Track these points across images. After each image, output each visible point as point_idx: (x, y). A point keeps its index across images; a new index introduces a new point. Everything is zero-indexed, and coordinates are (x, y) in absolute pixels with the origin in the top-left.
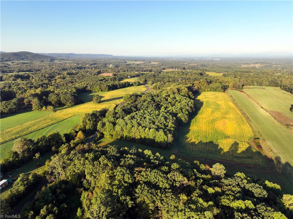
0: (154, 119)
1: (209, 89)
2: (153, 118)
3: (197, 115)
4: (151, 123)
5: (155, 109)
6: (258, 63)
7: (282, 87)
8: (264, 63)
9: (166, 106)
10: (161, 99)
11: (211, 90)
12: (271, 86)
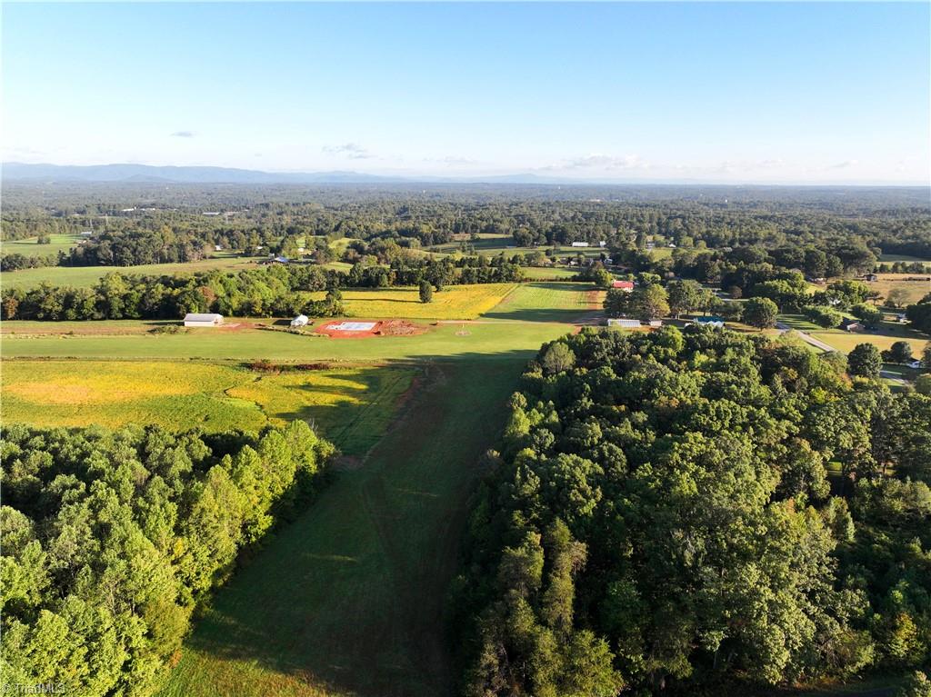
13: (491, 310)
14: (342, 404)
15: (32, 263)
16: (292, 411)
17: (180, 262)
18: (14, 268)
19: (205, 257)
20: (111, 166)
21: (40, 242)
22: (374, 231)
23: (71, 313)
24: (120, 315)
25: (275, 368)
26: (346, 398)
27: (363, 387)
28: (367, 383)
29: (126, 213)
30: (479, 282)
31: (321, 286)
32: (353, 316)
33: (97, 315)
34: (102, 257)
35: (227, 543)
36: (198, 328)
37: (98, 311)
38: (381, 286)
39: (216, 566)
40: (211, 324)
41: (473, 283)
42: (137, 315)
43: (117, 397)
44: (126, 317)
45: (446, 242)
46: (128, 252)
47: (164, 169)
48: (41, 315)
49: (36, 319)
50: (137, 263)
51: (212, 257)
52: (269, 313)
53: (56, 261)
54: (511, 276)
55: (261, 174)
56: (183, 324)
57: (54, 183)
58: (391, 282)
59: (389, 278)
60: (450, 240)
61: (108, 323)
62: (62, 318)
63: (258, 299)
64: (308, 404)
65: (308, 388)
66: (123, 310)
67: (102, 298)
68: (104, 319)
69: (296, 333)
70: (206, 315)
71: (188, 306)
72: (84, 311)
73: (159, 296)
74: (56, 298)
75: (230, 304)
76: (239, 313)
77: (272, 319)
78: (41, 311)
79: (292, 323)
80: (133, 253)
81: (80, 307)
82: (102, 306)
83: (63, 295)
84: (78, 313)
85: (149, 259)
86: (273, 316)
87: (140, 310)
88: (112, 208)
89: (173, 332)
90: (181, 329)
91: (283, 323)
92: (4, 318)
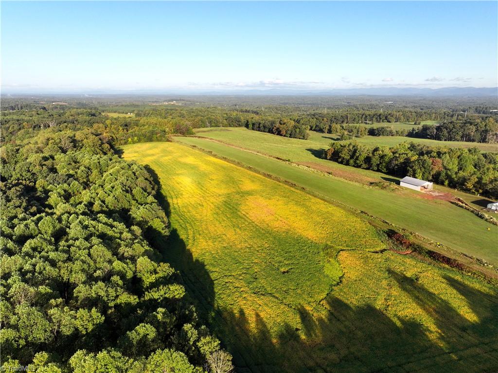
0: (53, 263)
1: (136, 138)
2: (46, 259)
3: (171, 204)
4: (49, 296)
5: (26, 209)
6: (172, 101)
7: (250, 126)
8: (181, 100)
9: (65, 191)
10: (29, 171)
11: (139, 141)
12: (232, 126)
15: (391, 134)
17: (480, 142)
21: (414, 124)
23: (352, 161)
24: (376, 168)
25: (410, 245)
33: (364, 166)
36: (407, 189)
37: (365, 163)
40: (418, 189)
42: (385, 170)
44: (378, 170)
48: (340, 160)
49: (337, 161)
52: (478, 191)
53: (406, 133)
56: (398, 183)
61: (368, 172)
62: (347, 164)
63: (475, 176)
64: (379, 304)
65: (408, 284)
66: (378, 165)
67: (371, 155)
68: (367, 169)
69: (481, 217)
70: (418, 181)
71: (414, 171)
72: (358, 162)
73: (402, 160)
74: (350, 150)
75: (454, 176)
76: (453, 185)
77: (478, 197)
78: (340, 157)
79: (489, 206)
80: (448, 132)
81: (357, 158)
82: (368, 160)
83: (353, 150)
84: (355, 162)
85: (458, 137)
86: (482, 194)
87: (387, 167)
88: (484, 109)
89: (383, 188)
90: (394, 186)
91: (483, 204)
92: (326, 158)
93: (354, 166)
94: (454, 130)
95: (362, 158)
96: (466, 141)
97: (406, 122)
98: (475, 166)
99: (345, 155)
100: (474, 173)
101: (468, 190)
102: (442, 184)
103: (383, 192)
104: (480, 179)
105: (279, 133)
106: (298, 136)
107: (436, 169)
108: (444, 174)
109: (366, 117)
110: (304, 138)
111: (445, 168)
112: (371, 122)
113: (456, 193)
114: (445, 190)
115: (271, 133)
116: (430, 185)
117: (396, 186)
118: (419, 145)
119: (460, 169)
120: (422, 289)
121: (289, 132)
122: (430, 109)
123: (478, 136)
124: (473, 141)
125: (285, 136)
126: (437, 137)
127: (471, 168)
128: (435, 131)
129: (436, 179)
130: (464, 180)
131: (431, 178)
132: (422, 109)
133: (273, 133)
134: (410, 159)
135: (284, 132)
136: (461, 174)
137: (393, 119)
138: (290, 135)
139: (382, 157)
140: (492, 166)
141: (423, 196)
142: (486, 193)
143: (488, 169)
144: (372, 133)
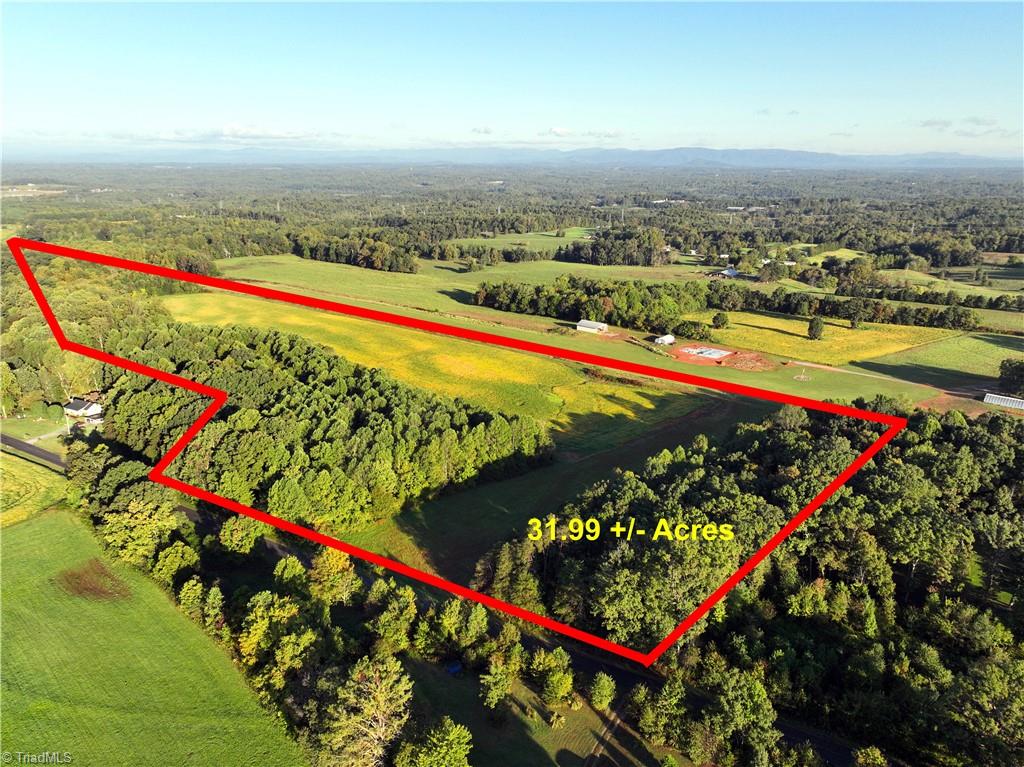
12: (270, 252)
13: (873, 358)
14: (620, 417)
15: (533, 257)
16: (581, 413)
17: (644, 265)
18: (519, 260)
19: (669, 262)
20: (677, 149)
21: (558, 235)
22: (884, 243)
23: (513, 306)
24: (544, 313)
25: (603, 377)
26: (630, 414)
27: (651, 406)
28: (657, 404)
29: (655, 206)
30: (916, 324)
31: (734, 306)
32: (718, 342)
33: (529, 311)
34: (583, 255)
35: (441, 474)
36: (585, 332)
37: (530, 307)
38: (799, 314)
39: (426, 485)
40: (595, 331)
41: (907, 324)
42: (554, 314)
43: (486, 377)
44: (547, 315)
45: (968, 264)
46: (603, 253)
47: (726, 153)
48: (497, 305)
49: (493, 307)
50: (610, 263)
51: (677, 263)
52: (647, 328)
53: (552, 256)
54: (959, 321)
55: (830, 156)
56: (575, 327)
57: (621, 169)
58: (812, 311)
59: (810, 306)
60: (977, 262)
61: (534, 318)
62: (508, 309)
63: (643, 314)
64: (595, 410)
65: (611, 398)
66: (546, 309)
67: (535, 297)
68: (533, 314)
69: (651, 350)
70: (593, 323)
71: (587, 313)
72: (522, 306)
73: (572, 302)
74: (508, 293)
75: (625, 315)
76: (625, 324)
77: (648, 334)
78: (497, 301)
79: (656, 340)
80: (607, 254)
81: (520, 302)
82: (533, 304)
83: (512, 292)
84: (518, 307)
85: (619, 260)
86: (650, 331)
87: (556, 310)
88: (645, 200)
89: (562, 333)
90: (572, 331)
91: (651, 339)
92: (476, 304)
93: (516, 312)
94: (614, 250)
95: (526, 302)
96: (629, 264)
97: (542, 231)
98: (642, 303)
99: (504, 298)
100: (642, 311)
101: (638, 329)
102: (615, 324)
103: (563, 337)
104: (648, 316)
105: (370, 264)
106: (402, 268)
107: (608, 309)
108: (615, 314)
109: (481, 223)
110: (411, 271)
111: (615, 307)
112: (491, 234)
113: (629, 332)
114: (619, 330)
115: (354, 265)
116: (605, 326)
117: (574, 331)
118: (580, 279)
119: (629, 307)
120: (618, 399)
121: (388, 263)
122: (567, 198)
123: (642, 258)
124: (637, 264)
125: (380, 269)
126: (594, 261)
127: (639, 306)
128: (591, 252)
129: (609, 320)
130: (635, 319)
131: (604, 319)
132: (554, 198)
133: (357, 265)
134: (580, 300)
135: (378, 263)
136: (631, 313)
137: (523, 228)
138: (390, 267)
139: (550, 299)
140: (657, 301)
141: (601, 337)
142: (653, 330)
143: (654, 305)
144: (509, 257)
